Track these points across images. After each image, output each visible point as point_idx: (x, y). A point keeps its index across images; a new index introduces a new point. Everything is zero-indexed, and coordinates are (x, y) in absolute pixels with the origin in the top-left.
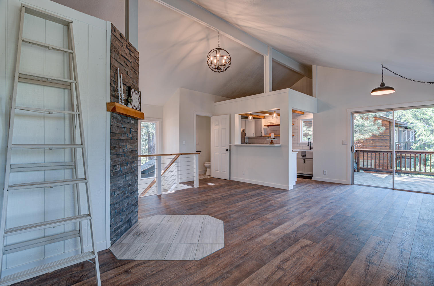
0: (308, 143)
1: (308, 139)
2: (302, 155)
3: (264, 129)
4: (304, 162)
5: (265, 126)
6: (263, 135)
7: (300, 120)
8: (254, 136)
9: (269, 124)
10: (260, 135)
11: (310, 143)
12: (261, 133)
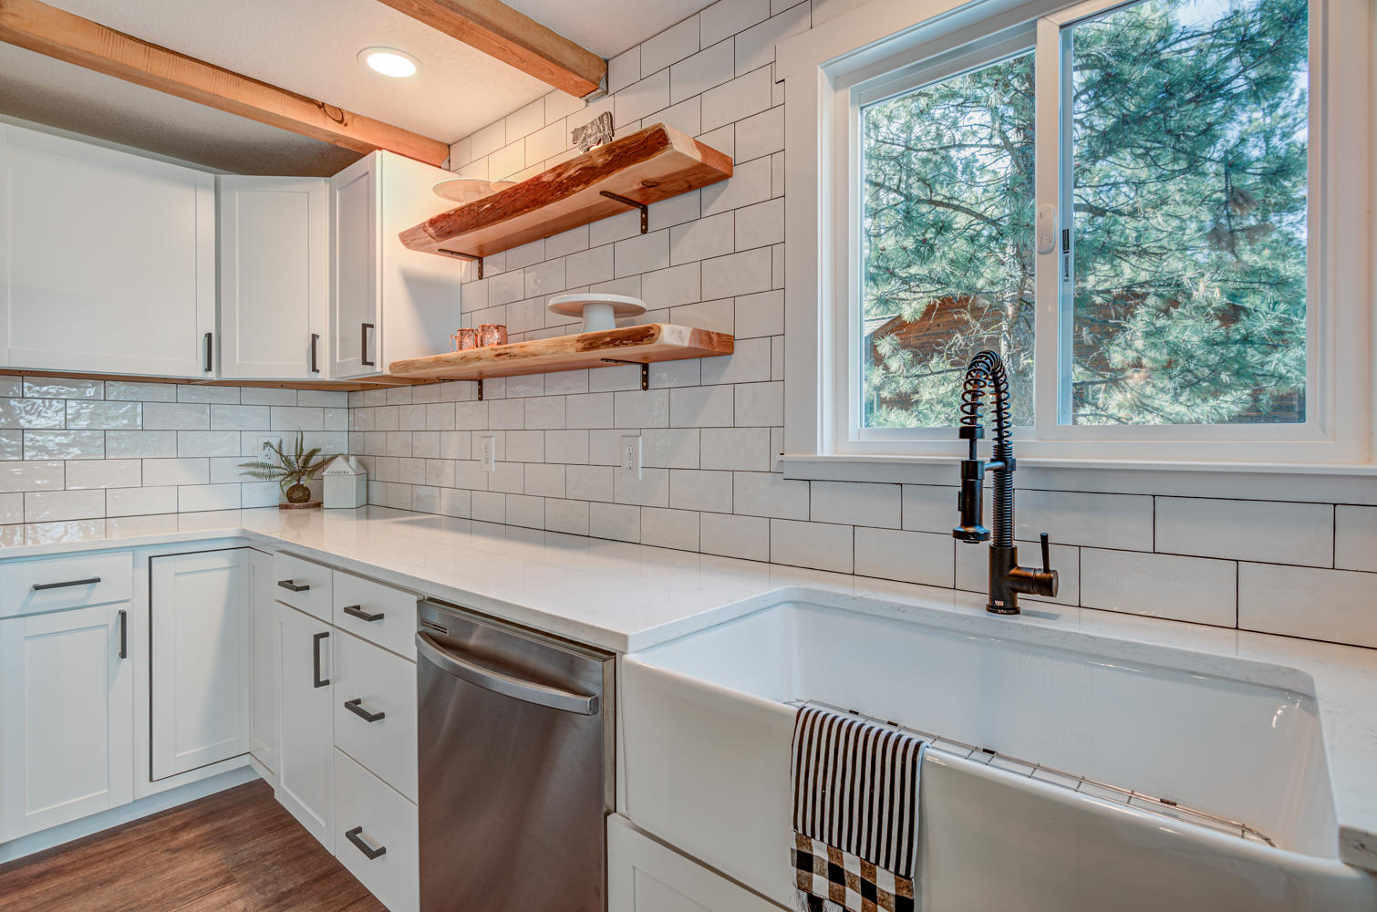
0: (970, 470)
2: (804, 861)
5: (407, 239)
7: (823, 81)
11: (1002, 477)
12: (365, 326)
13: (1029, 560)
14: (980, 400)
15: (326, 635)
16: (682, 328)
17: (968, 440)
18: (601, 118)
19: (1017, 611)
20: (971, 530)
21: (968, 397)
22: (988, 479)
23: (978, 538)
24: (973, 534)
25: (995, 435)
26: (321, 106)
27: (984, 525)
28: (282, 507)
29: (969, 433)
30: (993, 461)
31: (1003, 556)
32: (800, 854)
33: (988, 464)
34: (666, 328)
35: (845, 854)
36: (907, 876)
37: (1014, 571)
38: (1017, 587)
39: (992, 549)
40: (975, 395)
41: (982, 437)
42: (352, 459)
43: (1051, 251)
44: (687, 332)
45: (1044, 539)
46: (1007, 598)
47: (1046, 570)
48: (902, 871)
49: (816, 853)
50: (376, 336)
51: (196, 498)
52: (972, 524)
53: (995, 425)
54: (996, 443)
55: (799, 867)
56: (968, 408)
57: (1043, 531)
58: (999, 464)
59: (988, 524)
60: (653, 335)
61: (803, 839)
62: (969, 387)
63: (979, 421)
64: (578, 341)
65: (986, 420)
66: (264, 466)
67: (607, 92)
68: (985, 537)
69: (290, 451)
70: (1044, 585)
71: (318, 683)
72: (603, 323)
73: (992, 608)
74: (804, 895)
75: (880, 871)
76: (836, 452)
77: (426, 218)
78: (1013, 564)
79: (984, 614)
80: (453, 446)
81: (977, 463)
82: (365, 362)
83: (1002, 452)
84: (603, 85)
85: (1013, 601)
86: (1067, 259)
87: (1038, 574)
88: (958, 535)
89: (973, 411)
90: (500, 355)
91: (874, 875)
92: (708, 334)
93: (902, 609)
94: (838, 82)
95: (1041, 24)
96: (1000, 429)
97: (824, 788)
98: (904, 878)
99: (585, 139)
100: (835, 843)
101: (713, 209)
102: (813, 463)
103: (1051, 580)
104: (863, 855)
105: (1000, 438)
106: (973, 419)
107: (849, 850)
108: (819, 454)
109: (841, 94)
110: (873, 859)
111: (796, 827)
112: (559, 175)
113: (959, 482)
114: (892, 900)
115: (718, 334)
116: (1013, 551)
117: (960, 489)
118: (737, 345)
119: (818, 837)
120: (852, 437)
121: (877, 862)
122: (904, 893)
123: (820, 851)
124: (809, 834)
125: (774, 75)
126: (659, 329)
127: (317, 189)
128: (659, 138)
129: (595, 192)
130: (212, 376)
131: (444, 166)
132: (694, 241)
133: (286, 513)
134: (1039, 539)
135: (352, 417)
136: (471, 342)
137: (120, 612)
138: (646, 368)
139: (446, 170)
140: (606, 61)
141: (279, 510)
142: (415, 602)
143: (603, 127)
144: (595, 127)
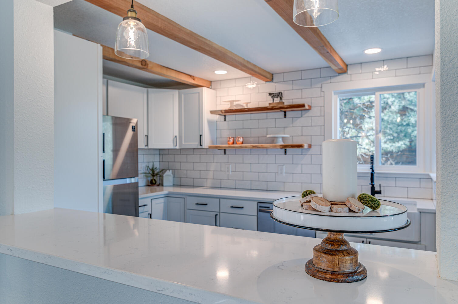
3: (210, 122)
5: (212, 112)
6: (207, 142)
7: (333, 93)
8: (177, 147)
9: (227, 107)
10: (195, 144)
12: (201, 136)
13: (377, 188)
18: (279, 93)
28: (148, 186)
37: (375, 191)
42: (171, 171)
44: (307, 145)
45: (380, 185)
47: (380, 190)
50: (203, 138)
52: (372, 182)
66: (146, 173)
67: (273, 82)
72: (280, 142)
78: (374, 189)
80: (213, 167)
82: (201, 145)
84: (272, 80)
85: (375, 195)
95: (376, 93)
99: (273, 96)
101: (306, 115)
109: (335, 95)
112: (273, 107)
116: (374, 187)
118: (312, 147)
125: (321, 90)
126: (304, 145)
127: (175, 93)
128: (303, 106)
129: (279, 110)
130: (146, 147)
131: (210, 87)
132: (300, 122)
133: (150, 188)
134: (379, 185)
135: (161, 157)
136: (231, 140)
137: (149, 214)
138: (286, 150)
139: (211, 88)
140: (273, 74)
141: (148, 187)
142: (256, 203)
143: (279, 95)
144: (277, 95)
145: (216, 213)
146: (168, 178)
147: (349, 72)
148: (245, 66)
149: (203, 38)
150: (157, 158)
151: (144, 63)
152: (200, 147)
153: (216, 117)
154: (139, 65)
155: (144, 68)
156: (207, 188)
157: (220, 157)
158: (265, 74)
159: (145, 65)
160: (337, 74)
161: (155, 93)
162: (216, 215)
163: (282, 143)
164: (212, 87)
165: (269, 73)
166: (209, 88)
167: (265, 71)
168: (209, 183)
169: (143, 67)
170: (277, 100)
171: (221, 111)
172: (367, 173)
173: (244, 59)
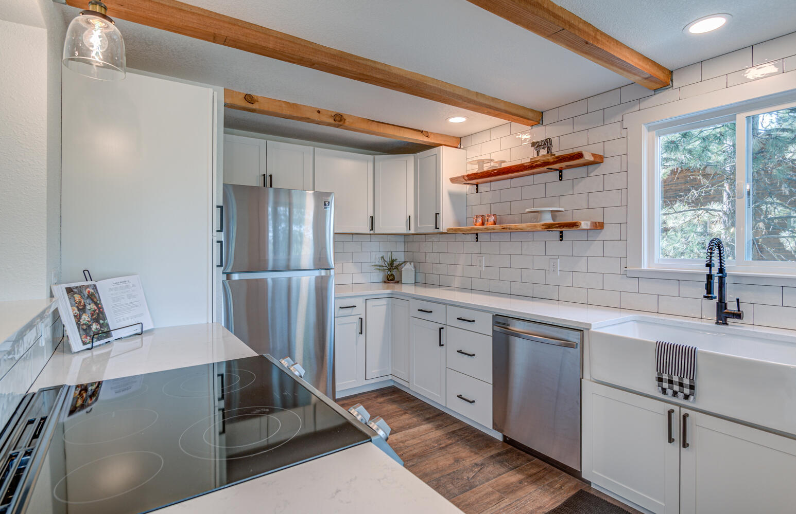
0: (710, 277)
1: (704, 254)
2: (660, 380)
3: (453, 196)
4: (676, 434)
5: (454, 180)
6: (447, 222)
7: (644, 128)
8: (412, 231)
9: (475, 169)
10: (430, 228)
11: (721, 279)
12: (436, 214)
13: (732, 307)
14: (713, 255)
15: (443, 328)
16: (587, 222)
17: (709, 268)
18: (546, 140)
19: (727, 324)
20: (710, 295)
21: (709, 254)
22: (716, 280)
23: (712, 298)
24: (711, 297)
25: (719, 264)
26: (422, 132)
27: (715, 294)
28: (385, 282)
29: (709, 265)
30: (718, 273)
31: (721, 306)
32: (659, 378)
33: (716, 275)
34: (583, 223)
35: (674, 376)
36: (693, 380)
37: (726, 311)
38: (728, 316)
39: (717, 303)
40: (711, 253)
41: (714, 267)
42: (412, 263)
43: (742, 198)
44: (589, 223)
45: (738, 300)
46: (723, 319)
47: (739, 310)
48: (691, 378)
49: (664, 377)
50: (440, 217)
51: (359, 279)
52: (710, 294)
53: (719, 261)
54: (719, 267)
55: (658, 381)
56: (709, 258)
57: (738, 298)
58: (720, 275)
59: (716, 293)
60: (578, 225)
61: (660, 374)
62: (709, 251)
63: (712, 262)
64: (543, 225)
65: (716, 261)
66: (380, 266)
67: (542, 124)
68: (715, 297)
69: (388, 260)
70: (738, 316)
71: (441, 345)
72: (548, 219)
73: (718, 323)
74: (660, 388)
75: (685, 379)
76: (649, 267)
77: (465, 174)
78: (726, 309)
79: (714, 325)
80: (462, 259)
81: (712, 275)
82: (436, 228)
83: (721, 270)
84: (541, 122)
85: (726, 320)
86: (749, 199)
87: (735, 312)
88: (705, 297)
89: (711, 259)
90: (504, 228)
91: (683, 380)
92: (595, 223)
93: (682, 323)
94: (649, 129)
95: (738, 116)
96: (721, 263)
97: (666, 360)
98: (692, 380)
99: (538, 146)
100: (670, 374)
101: (594, 173)
102: (641, 271)
103: (740, 314)
104: (679, 376)
105: (721, 266)
106: (711, 261)
107: (675, 375)
108: (643, 268)
109: (651, 133)
110: (682, 377)
111: (657, 370)
112: (532, 164)
113: (706, 280)
114: (689, 386)
115: (599, 223)
116: (726, 304)
117: (706, 283)
118: (605, 226)
119: (665, 373)
120: (656, 262)
121: (684, 377)
122: (692, 384)
123: (665, 376)
124: (662, 372)
125: (622, 125)
126: (580, 223)
127: (410, 159)
128: (580, 155)
129: (545, 168)
130: (372, 232)
131: (459, 146)
132: (584, 185)
133: (387, 285)
134: (736, 301)
135: (406, 246)
136: (480, 220)
137: (360, 318)
138: (561, 232)
139: (460, 148)
140: (542, 113)
141: (384, 284)
142: (491, 316)
143: (547, 144)
144: (543, 143)
145: (441, 326)
146: (408, 272)
147: (675, 84)
148: (470, 101)
149: (364, 59)
150: (401, 247)
151: (337, 118)
152: (436, 231)
153: (466, 189)
154: (332, 121)
155: (341, 125)
156: (455, 290)
157: (470, 245)
158: (521, 112)
159: (340, 121)
160: (653, 93)
161: (385, 161)
162: (441, 329)
163: (550, 221)
164: (462, 147)
165: (532, 110)
166: (457, 147)
167: (524, 108)
168: (457, 282)
169: (337, 123)
170: (543, 152)
171: (463, 177)
172: (701, 274)
173: (468, 91)
